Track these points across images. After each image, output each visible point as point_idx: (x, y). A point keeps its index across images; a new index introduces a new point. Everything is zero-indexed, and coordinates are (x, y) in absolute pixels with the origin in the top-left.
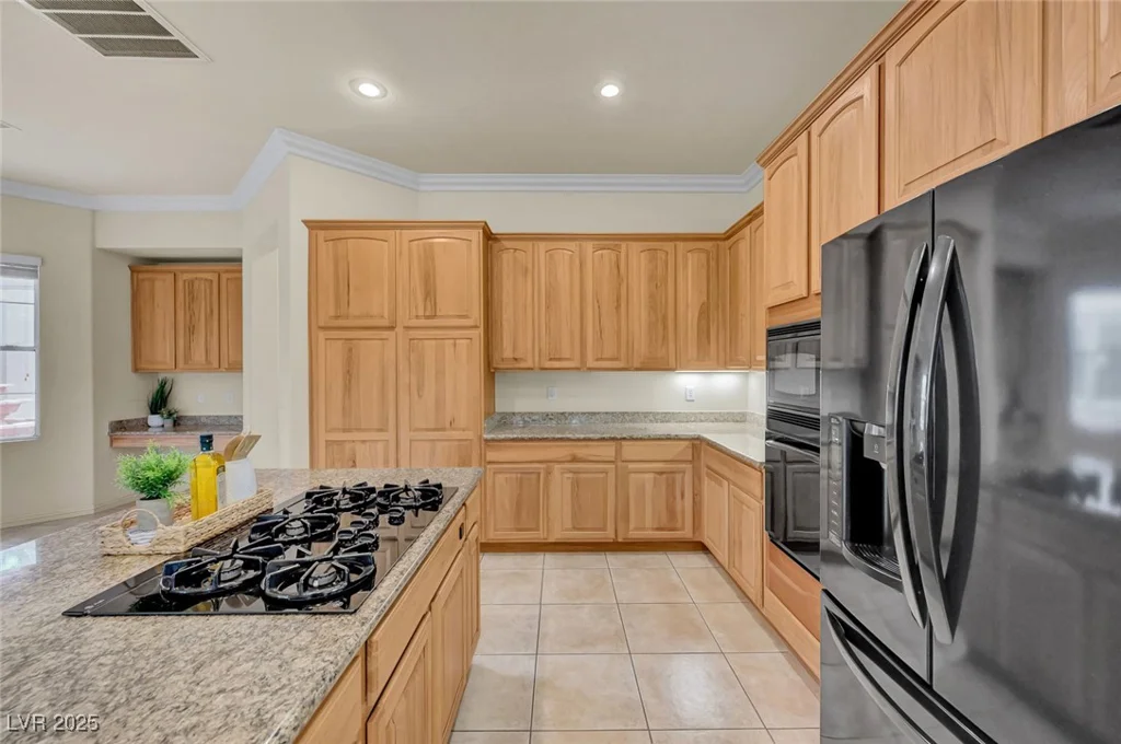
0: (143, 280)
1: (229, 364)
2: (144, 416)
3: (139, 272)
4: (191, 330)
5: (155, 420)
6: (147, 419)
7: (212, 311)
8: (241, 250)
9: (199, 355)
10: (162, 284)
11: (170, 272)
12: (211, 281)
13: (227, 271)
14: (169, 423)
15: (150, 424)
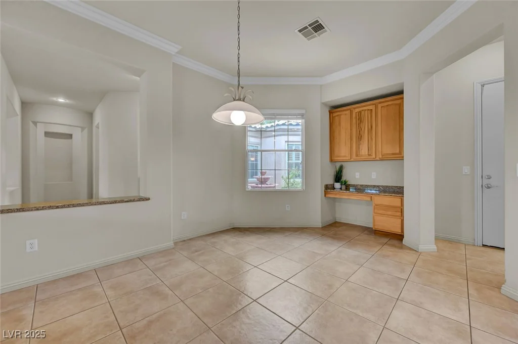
0: (335, 117)
1: (382, 156)
2: (332, 183)
3: (333, 113)
4: (360, 138)
5: (337, 185)
6: (334, 184)
7: (372, 127)
8: (402, 84)
9: (364, 151)
10: (344, 117)
11: (347, 110)
12: (372, 110)
13: (380, 103)
14: (344, 187)
15: (335, 187)
